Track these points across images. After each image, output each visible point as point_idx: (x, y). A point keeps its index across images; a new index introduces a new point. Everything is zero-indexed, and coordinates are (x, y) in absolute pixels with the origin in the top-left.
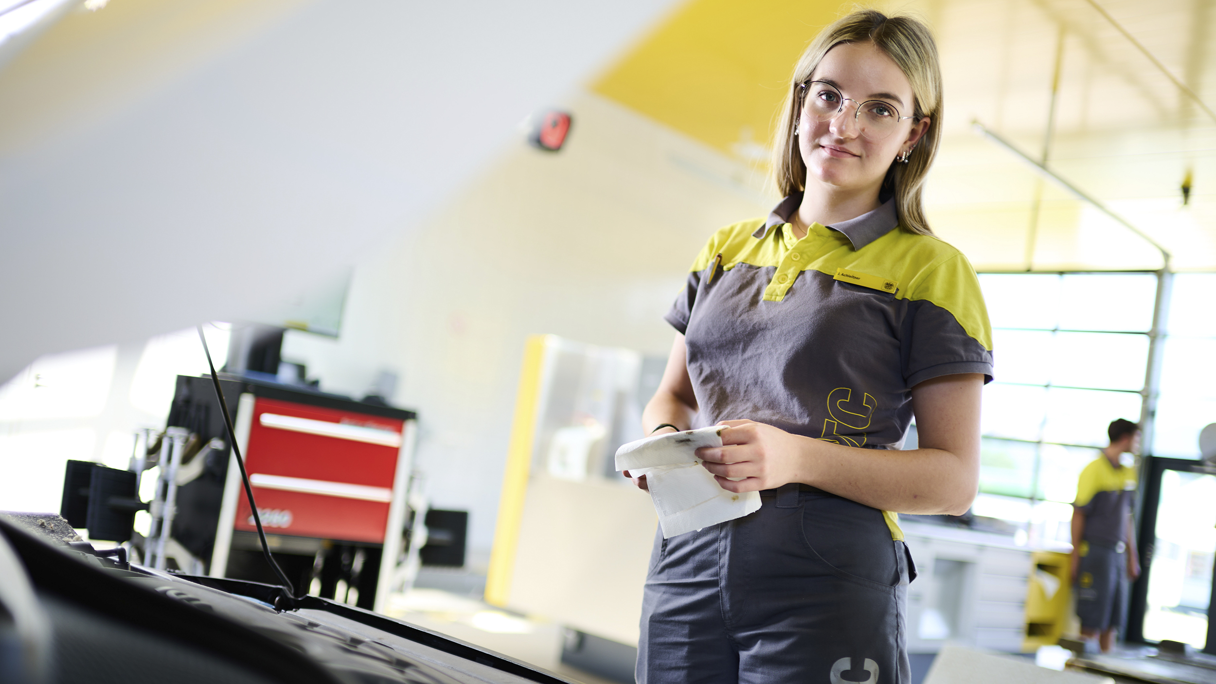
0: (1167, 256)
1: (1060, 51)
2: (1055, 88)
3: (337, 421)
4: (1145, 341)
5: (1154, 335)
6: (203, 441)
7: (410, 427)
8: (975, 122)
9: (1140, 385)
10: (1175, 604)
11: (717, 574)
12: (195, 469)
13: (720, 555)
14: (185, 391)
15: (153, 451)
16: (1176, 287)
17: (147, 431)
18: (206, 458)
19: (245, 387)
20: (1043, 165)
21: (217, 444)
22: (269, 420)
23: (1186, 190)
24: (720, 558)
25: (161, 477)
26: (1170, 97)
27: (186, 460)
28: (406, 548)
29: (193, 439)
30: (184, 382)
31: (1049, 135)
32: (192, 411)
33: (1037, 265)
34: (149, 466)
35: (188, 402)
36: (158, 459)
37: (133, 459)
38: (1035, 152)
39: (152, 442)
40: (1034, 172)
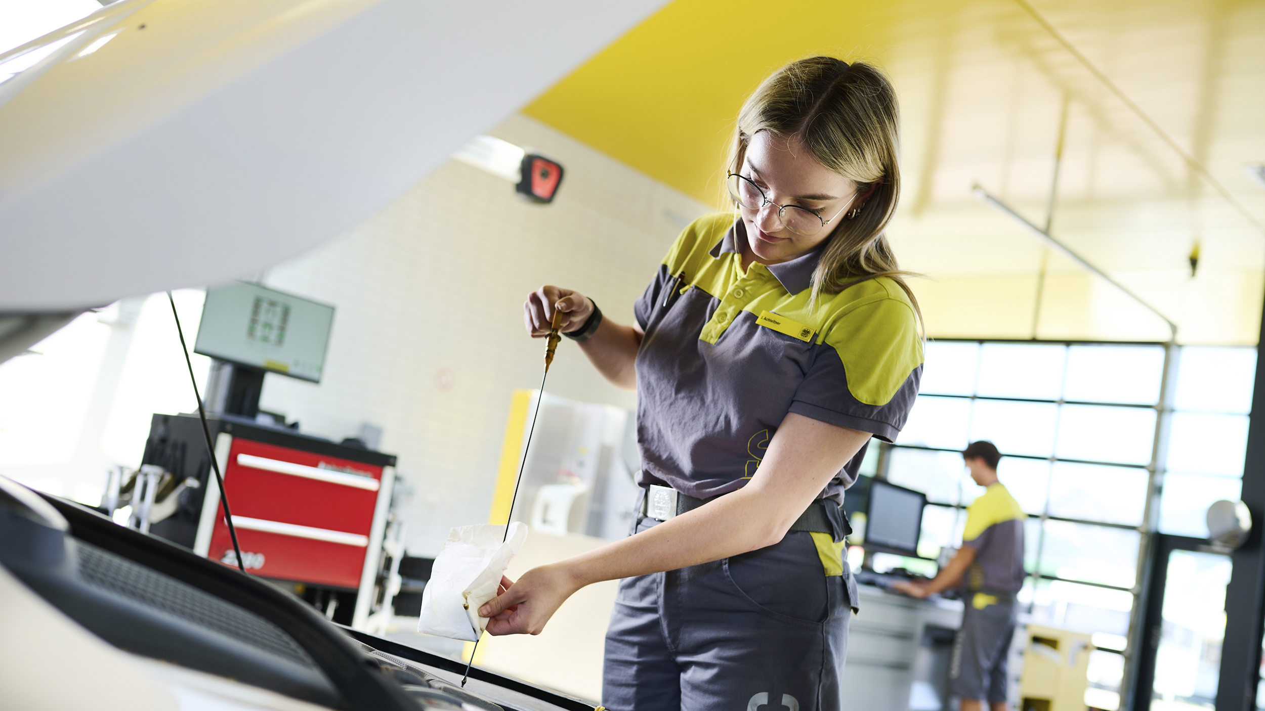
0: (1174, 328)
1: (1064, 118)
2: (1059, 156)
3: (315, 465)
4: (1152, 414)
5: (1162, 410)
6: (178, 480)
7: (388, 472)
8: (976, 187)
9: (1146, 460)
10: (1189, 693)
11: (655, 602)
12: (168, 507)
13: (657, 585)
14: (161, 429)
15: (127, 489)
16: (1184, 360)
17: (122, 469)
18: (180, 496)
19: (222, 427)
20: (1046, 232)
21: (192, 483)
22: (245, 460)
23: (1194, 262)
24: (657, 588)
25: (133, 515)
26: (1178, 169)
27: (160, 498)
28: (380, 599)
29: (168, 477)
30: (161, 421)
31: (1053, 202)
32: (168, 451)
33: (1042, 334)
34: (121, 504)
35: (163, 441)
36: (132, 497)
37: (105, 497)
38: (1040, 220)
39: (126, 480)
40: (1039, 239)
